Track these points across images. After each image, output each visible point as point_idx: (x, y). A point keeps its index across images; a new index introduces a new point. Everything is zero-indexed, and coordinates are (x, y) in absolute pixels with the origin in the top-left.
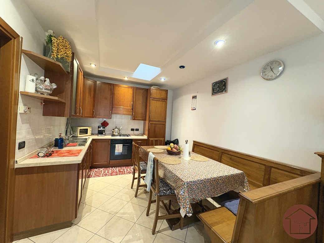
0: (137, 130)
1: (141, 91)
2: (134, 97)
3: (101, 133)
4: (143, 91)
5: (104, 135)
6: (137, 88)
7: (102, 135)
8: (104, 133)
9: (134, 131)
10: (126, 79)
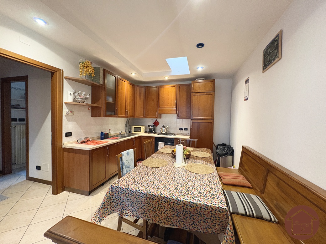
0: (186, 129)
1: (185, 87)
2: (178, 94)
3: (151, 131)
4: (187, 87)
5: (153, 133)
6: (180, 86)
7: (152, 133)
8: (153, 132)
9: (183, 130)
10: (166, 78)
